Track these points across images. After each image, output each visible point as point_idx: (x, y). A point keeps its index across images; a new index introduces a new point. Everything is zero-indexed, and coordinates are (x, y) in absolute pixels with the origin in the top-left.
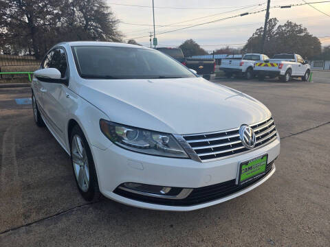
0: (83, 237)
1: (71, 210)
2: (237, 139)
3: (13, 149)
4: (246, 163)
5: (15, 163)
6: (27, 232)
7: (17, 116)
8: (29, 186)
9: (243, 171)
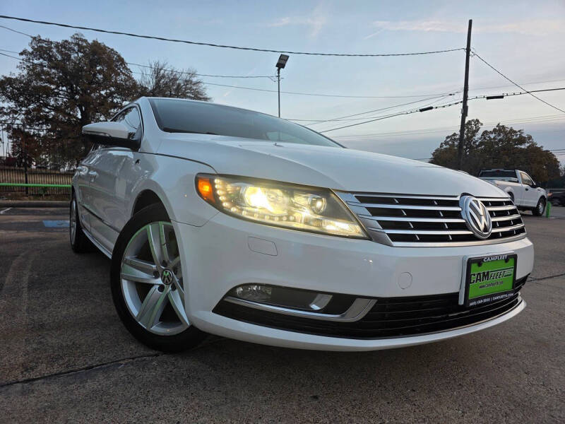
0: (133, 405)
1: (116, 363)
2: (456, 215)
3: (26, 279)
4: (479, 261)
5: (25, 296)
8: (42, 326)
9: (473, 278)
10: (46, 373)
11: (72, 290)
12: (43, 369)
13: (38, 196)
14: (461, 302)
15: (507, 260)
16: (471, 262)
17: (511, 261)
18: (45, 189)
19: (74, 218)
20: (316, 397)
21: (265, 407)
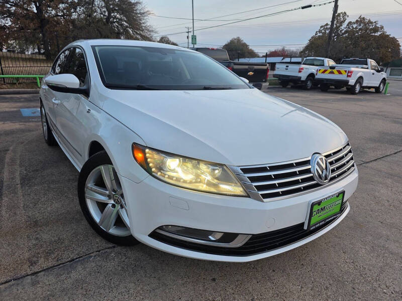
0: (102, 291)
1: (88, 255)
2: (308, 171)
3: (17, 174)
4: (319, 203)
5: (20, 192)
6: (34, 284)
7: (23, 131)
8: (36, 223)
9: (314, 213)
10: (45, 266)
11: (52, 186)
12: (43, 263)
13: (13, 84)
14: (305, 227)
15: (338, 196)
16: (313, 205)
17: (341, 196)
18: (17, 79)
19: (44, 120)
20: (214, 280)
21: (183, 290)
